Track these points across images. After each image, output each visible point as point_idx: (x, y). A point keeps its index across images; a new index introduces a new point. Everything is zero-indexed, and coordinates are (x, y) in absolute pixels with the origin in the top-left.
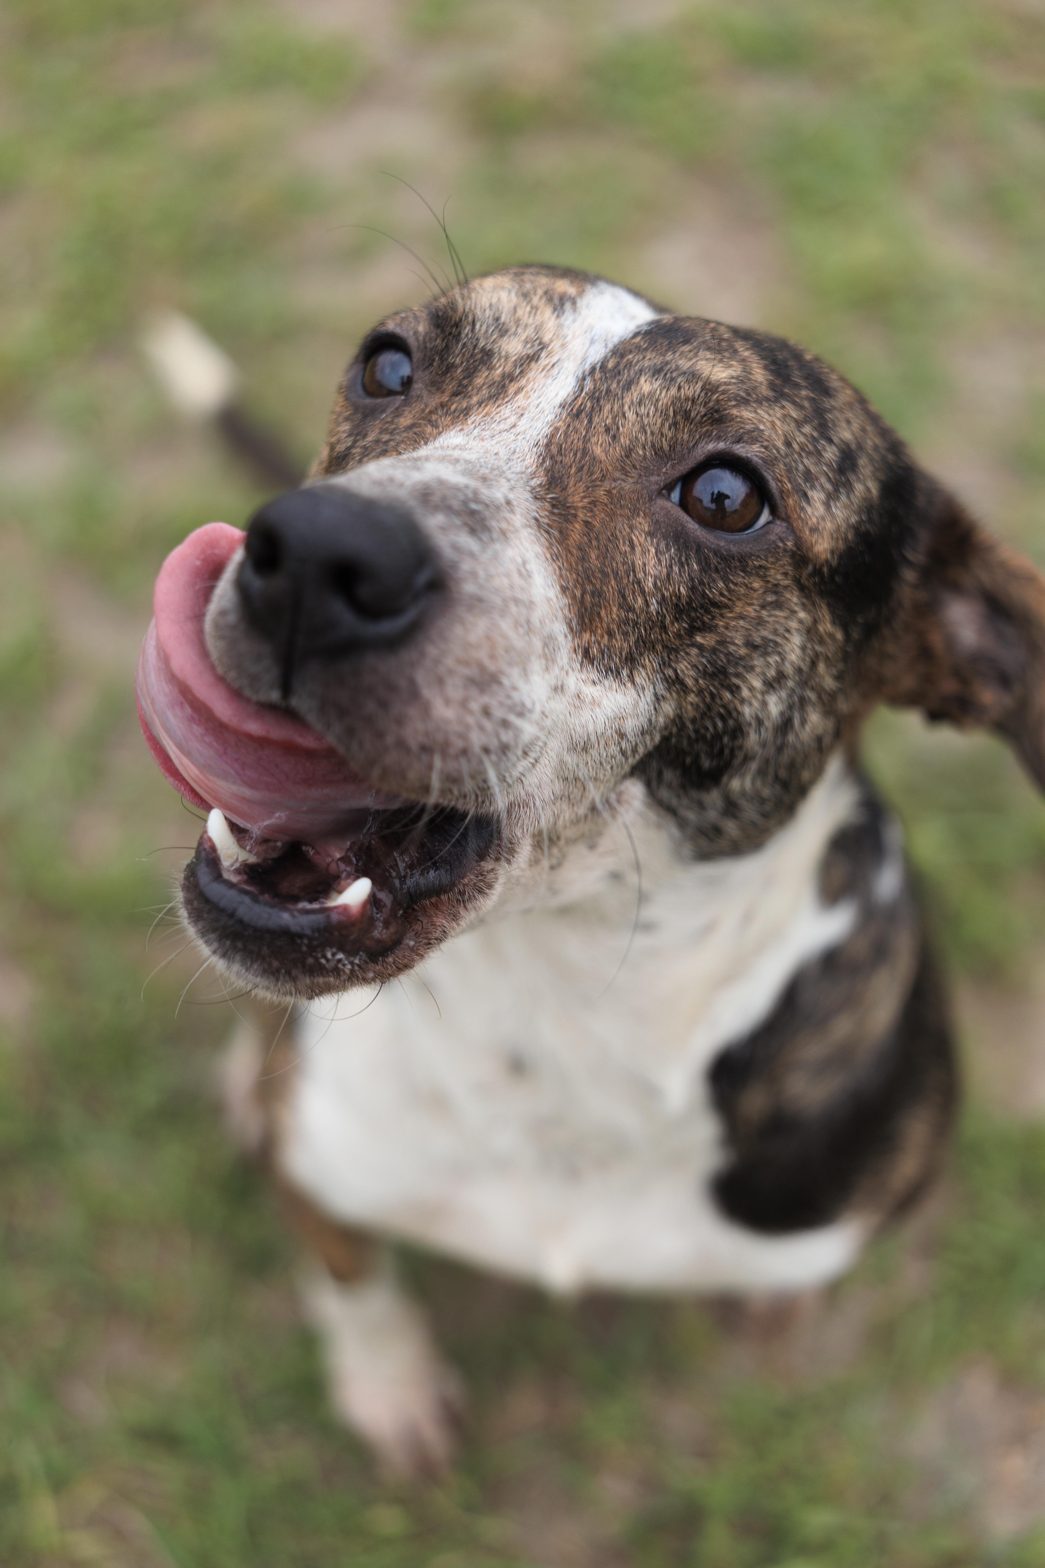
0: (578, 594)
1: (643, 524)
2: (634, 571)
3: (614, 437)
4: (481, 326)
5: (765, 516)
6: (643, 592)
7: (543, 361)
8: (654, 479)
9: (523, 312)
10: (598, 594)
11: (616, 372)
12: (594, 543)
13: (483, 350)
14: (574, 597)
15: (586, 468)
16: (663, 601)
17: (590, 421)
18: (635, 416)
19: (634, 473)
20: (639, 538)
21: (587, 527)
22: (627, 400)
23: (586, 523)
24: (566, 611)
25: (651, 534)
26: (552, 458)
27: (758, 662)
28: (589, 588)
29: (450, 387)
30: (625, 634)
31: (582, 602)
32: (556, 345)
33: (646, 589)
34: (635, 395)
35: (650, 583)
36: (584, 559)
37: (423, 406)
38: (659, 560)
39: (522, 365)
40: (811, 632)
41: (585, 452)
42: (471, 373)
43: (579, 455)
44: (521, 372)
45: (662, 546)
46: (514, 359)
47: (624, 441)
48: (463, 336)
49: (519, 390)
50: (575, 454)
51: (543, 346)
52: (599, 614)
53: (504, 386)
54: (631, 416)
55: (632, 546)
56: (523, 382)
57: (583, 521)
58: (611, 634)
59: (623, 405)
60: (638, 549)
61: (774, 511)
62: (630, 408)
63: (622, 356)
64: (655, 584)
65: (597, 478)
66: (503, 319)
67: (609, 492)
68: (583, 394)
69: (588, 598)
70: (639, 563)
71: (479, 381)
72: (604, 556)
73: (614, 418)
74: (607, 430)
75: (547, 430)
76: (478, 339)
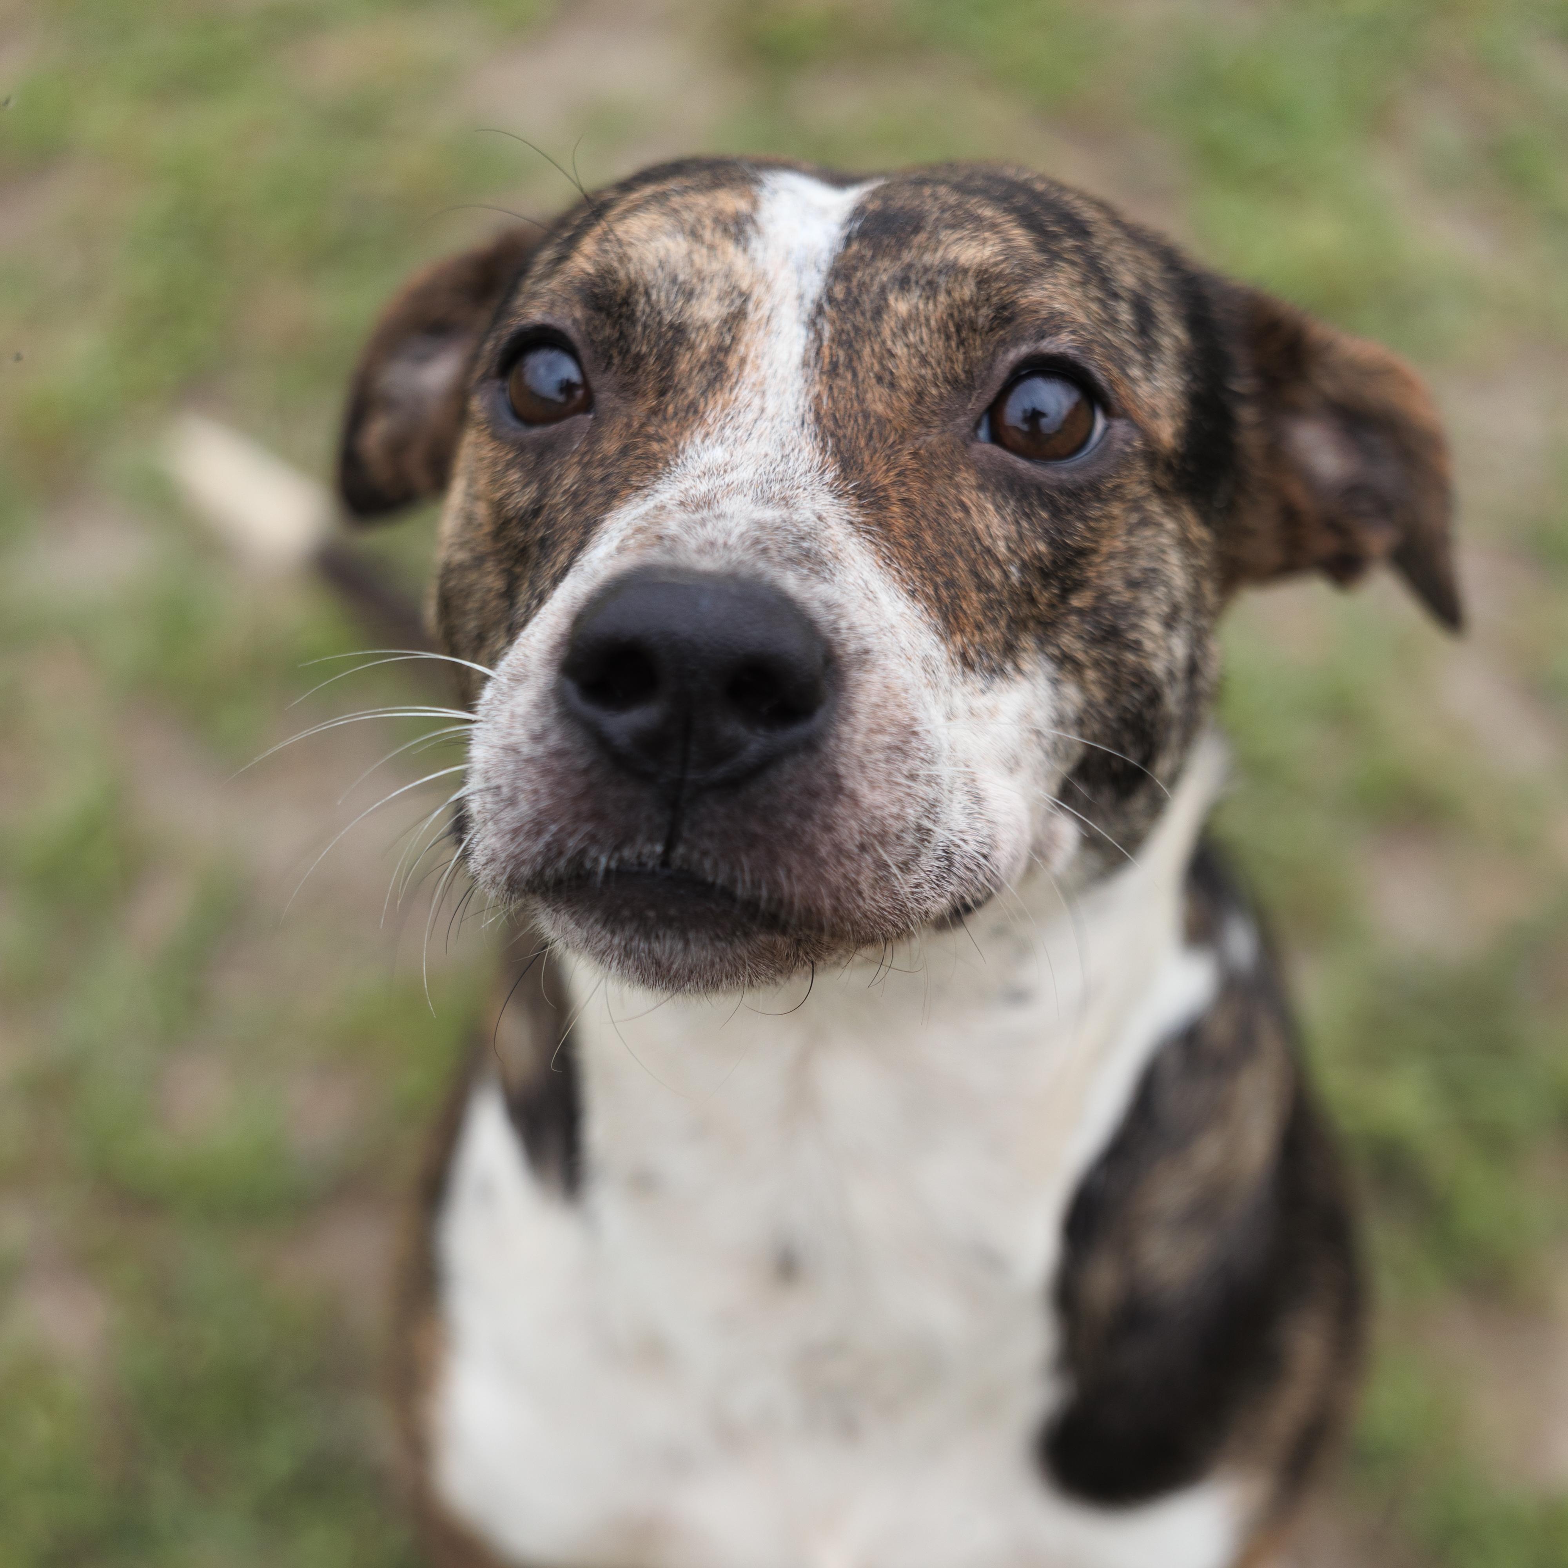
0: (930, 591)
1: (967, 477)
2: (978, 539)
3: (892, 386)
4: (659, 292)
5: (1100, 423)
6: (998, 563)
7: (753, 316)
8: (961, 420)
9: (700, 257)
10: (950, 583)
11: (852, 303)
12: (924, 523)
13: (671, 326)
14: (927, 597)
15: (875, 433)
16: (1024, 567)
17: (855, 375)
18: (905, 350)
19: (936, 421)
20: (969, 497)
21: (906, 505)
22: (886, 333)
23: (904, 501)
24: (926, 617)
25: (981, 488)
26: (833, 435)
27: (1146, 601)
28: (939, 580)
29: (650, 385)
30: (994, 621)
31: (939, 599)
32: (758, 291)
33: (1000, 557)
34: (893, 324)
35: (1001, 548)
36: (919, 547)
37: (625, 420)
38: (1003, 518)
39: (729, 330)
40: (1185, 543)
41: (866, 416)
42: (667, 360)
43: (860, 421)
44: (733, 338)
45: (999, 499)
46: (716, 325)
47: (906, 384)
48: (639, 314)
49: (743, 361)
50: (856, 421)
51: (745, 297)
52: (961, 607)
53: (721, 364)
54: (900, 350)
55: (965, 509)
56: (742, 349)
57: (899, 500)
58: (979, 627)
59: (884, 342)
60: (974, 511)
61: (1108, 412)
62: (894, 342)
63: (848, 278)
64: (1009, 548)
65: (894, 442)
66: (681, 278)
67: (915, 454)
68: (826, 343)
69: (944, 593)
70: (980, 527)
71: (683, 365)
72: (939, 535)
73: (881, 363)
74: (879, 379)
75: (804, 403)
76: (659, 313)
